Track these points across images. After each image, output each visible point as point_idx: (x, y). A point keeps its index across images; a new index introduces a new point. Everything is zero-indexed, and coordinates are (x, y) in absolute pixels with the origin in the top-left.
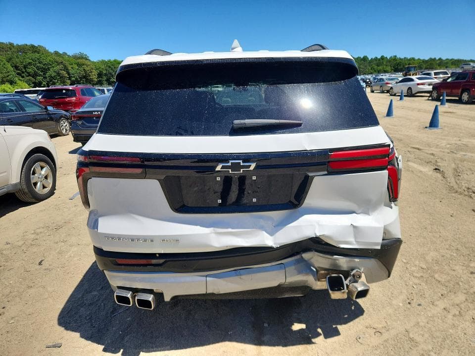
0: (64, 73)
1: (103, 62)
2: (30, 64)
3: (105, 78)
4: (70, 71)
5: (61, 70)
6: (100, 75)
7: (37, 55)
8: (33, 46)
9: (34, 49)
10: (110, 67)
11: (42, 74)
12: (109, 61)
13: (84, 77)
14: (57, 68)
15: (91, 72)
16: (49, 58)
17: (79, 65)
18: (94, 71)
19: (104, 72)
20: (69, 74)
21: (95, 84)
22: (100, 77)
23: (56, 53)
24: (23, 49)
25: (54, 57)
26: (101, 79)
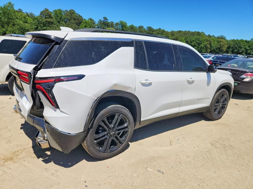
0: (209, 46)
1: (233, 41)
2: (194, 41)
3: (231, 49)
4: (212, 45)
5: (208, 44)
6: (229, 48)
7: (198, 37)
8: (198, 32)
9: (198, 33)
10: (236, 43)
11: (198, 45)
12: (237, 40)
13: (219, 48)
14: (206, 43)
15: (224, 46)
16: (204, 38)
17: (218, 42)
18: (226, 45)
19: (232, 46)
20: (211, 46)
21: (224, 53)
22: (228, 49)
23: (209, 36)
24: (193, 34)
25: (207, 38)
26: (228, 50)
